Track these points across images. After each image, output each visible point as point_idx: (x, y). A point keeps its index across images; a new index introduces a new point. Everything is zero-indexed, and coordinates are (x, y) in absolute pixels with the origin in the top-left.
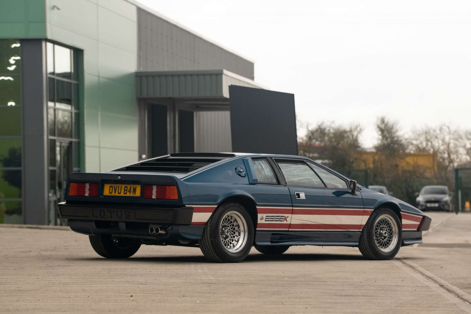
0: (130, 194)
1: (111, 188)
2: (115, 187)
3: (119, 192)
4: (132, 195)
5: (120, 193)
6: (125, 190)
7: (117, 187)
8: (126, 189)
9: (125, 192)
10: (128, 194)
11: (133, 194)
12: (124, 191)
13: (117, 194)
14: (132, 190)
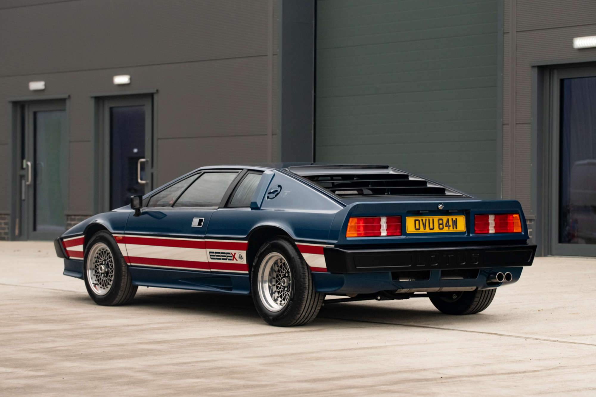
0: (449, 229)
1: (417, 222)
2: (422, 220)
3: (431, 227)
4: (451, 230)
5: (433, 229)
6: (439, 224)
7: (426, 220)
8: (441, 222)
9: (441, 226)
10: (446, 230)
11: (454, 229)
12: (439, 226)
13: (428, 230)
14: (451, 223)
